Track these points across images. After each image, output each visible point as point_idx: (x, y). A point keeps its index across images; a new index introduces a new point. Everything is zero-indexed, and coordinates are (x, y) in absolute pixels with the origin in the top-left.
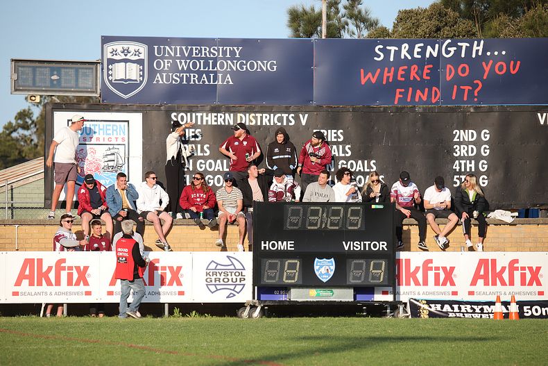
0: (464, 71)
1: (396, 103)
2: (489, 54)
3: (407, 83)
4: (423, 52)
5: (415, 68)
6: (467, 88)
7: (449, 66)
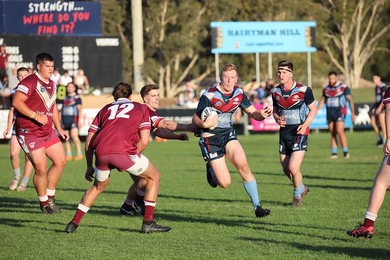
0: (66, 18)
1: (39, 33)
2: (76, 9)
3: (44, 24)
4: (49, 8)
5: (46, 16)
6: (67, 26)
7: (60, 15)
